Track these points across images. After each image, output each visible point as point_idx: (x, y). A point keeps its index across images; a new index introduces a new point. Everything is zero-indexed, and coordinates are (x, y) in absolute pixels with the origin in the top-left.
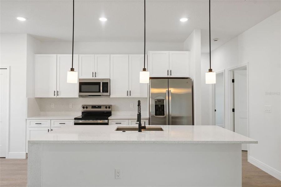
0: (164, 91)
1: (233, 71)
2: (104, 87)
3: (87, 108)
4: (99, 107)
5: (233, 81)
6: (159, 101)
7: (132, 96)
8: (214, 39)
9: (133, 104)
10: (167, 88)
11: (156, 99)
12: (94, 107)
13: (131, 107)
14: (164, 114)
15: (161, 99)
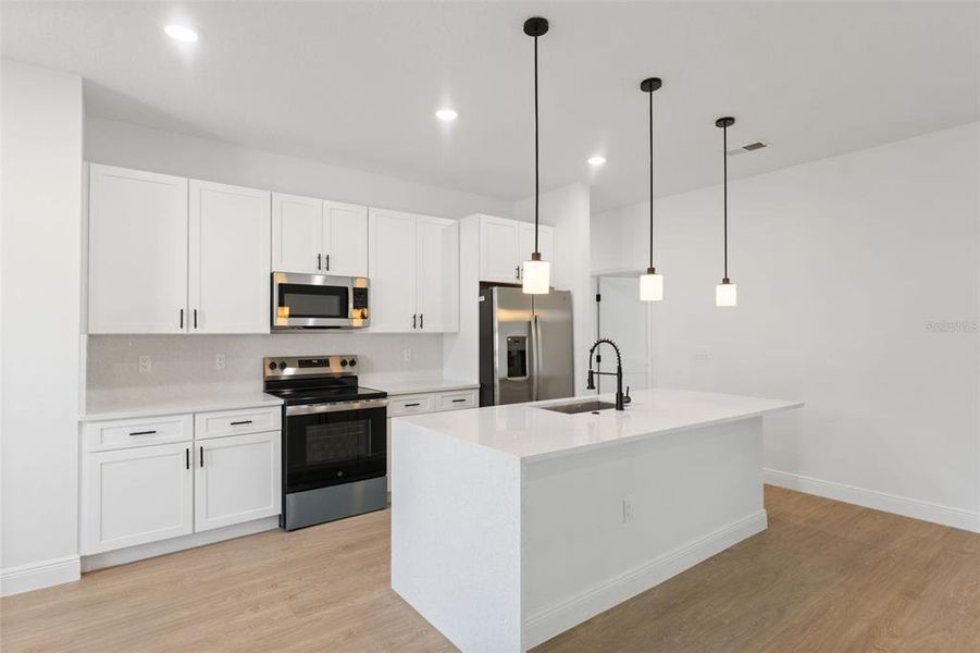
0: (523, 315)
1: (598, 279)
2: (357, 301)
3: (283, 366)
4: (324, 362)
5: (598, 298)
6: (515, 342)
7: (426, 329)
9: (410, 350)
10: (530, 310)
11: (510, 335)
12: (304, 363)
13: (406, 359)
14: (524, 374)
15: (521, 333)
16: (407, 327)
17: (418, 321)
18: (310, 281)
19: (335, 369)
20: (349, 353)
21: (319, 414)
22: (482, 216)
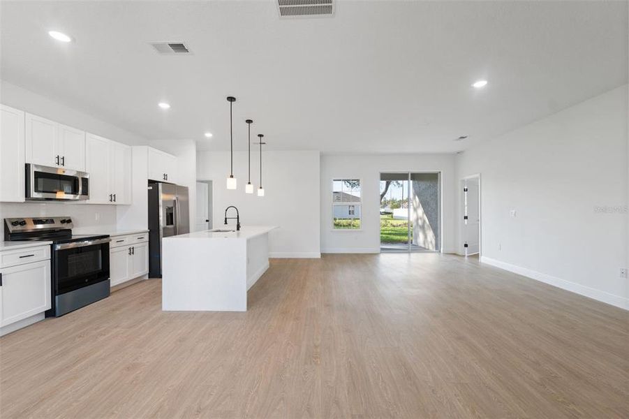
0: (172, 197)
3: (23, 223)
4: (50, 221)
6: (169, 209)
7: (117, 202)
9: (99, 214)
11: (167, 206)
12: (37, 221)
14: (172, 224)
15: (170, 206)
16: (106, 200)
17: (113, 198)
18: (57, 171)
19: (57, 225)
20: (63, 216)
21: (72, 249)
22: (150, 148)
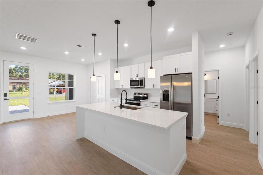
0: (168, 84)
2: (141, 82)
3: (136, 94)
4: (142, 94)
6: (165, 91)
7: (156, 88)
8: (228, 34)
10: (170, 82)
11: (163, 89)
12: (139, 94)
15: (167, 89)
17: (154, 86)
